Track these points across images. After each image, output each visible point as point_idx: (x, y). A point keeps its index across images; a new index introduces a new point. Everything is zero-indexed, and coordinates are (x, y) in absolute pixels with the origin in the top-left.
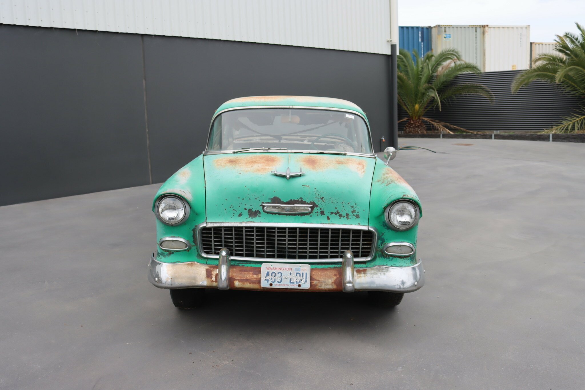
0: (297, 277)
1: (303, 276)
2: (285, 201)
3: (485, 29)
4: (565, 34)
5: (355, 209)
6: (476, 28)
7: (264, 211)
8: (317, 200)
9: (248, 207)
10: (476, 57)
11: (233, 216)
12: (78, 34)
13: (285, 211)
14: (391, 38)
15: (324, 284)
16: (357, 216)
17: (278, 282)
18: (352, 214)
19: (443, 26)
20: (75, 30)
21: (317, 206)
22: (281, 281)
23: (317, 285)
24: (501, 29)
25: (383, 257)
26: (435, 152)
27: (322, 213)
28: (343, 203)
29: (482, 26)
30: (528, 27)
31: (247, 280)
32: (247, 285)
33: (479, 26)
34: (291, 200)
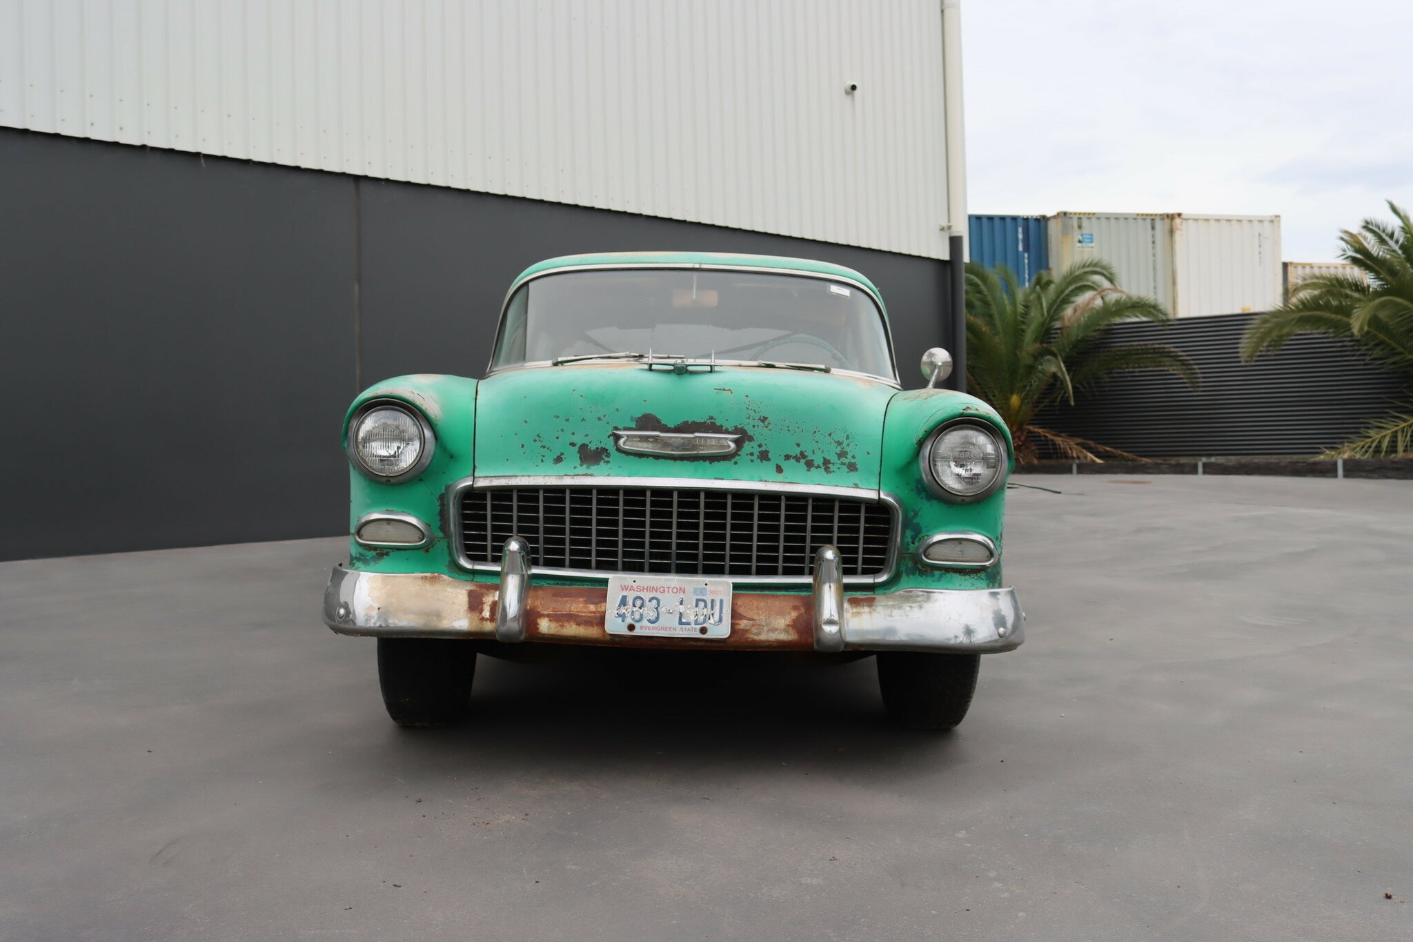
0: (697, 609)
1: (712, 608)
2: (671, 425)
3: (1174, 223)
4: (1363, 224)
5: (845, 450)
6: (1153, 220)
7: (619, 450)
8: (752, 423)
9: (579, 440)
10: (1155, 288)
11: (542, 461)
12: (204, 165)
13: (670, 449)
14: (949, 222)
15: (766, 629)
16: (852, 467)
17: (649, 621)
18: (839, 462)
19: (1075, 214)
20: (197, 155)
21: (751, 439)
22: (657, 619)
23: (748, 630)
24: (1212, 222)
25: (918, 572)
26: (1060, 493)
27: (764, 456)
28: (815, 432)
29: (1168, 216)
30: (1275, 220)
31: (570, 617)
32: (572, 630)
33: (1161, 215)
34: (686, 423)
